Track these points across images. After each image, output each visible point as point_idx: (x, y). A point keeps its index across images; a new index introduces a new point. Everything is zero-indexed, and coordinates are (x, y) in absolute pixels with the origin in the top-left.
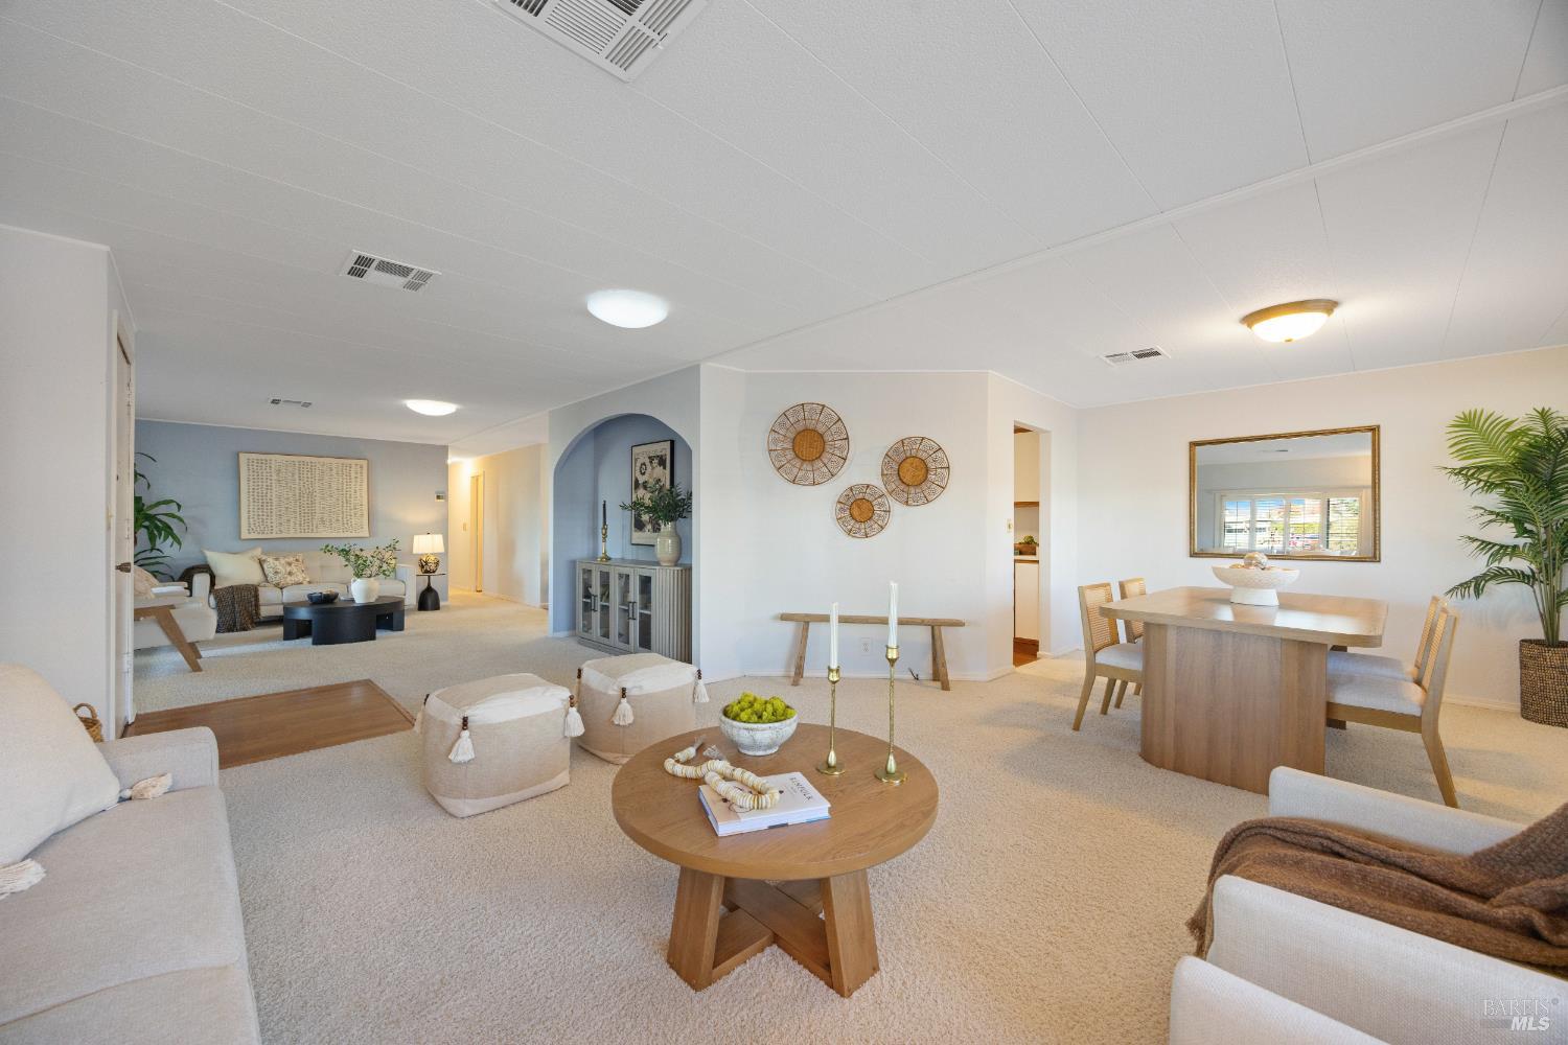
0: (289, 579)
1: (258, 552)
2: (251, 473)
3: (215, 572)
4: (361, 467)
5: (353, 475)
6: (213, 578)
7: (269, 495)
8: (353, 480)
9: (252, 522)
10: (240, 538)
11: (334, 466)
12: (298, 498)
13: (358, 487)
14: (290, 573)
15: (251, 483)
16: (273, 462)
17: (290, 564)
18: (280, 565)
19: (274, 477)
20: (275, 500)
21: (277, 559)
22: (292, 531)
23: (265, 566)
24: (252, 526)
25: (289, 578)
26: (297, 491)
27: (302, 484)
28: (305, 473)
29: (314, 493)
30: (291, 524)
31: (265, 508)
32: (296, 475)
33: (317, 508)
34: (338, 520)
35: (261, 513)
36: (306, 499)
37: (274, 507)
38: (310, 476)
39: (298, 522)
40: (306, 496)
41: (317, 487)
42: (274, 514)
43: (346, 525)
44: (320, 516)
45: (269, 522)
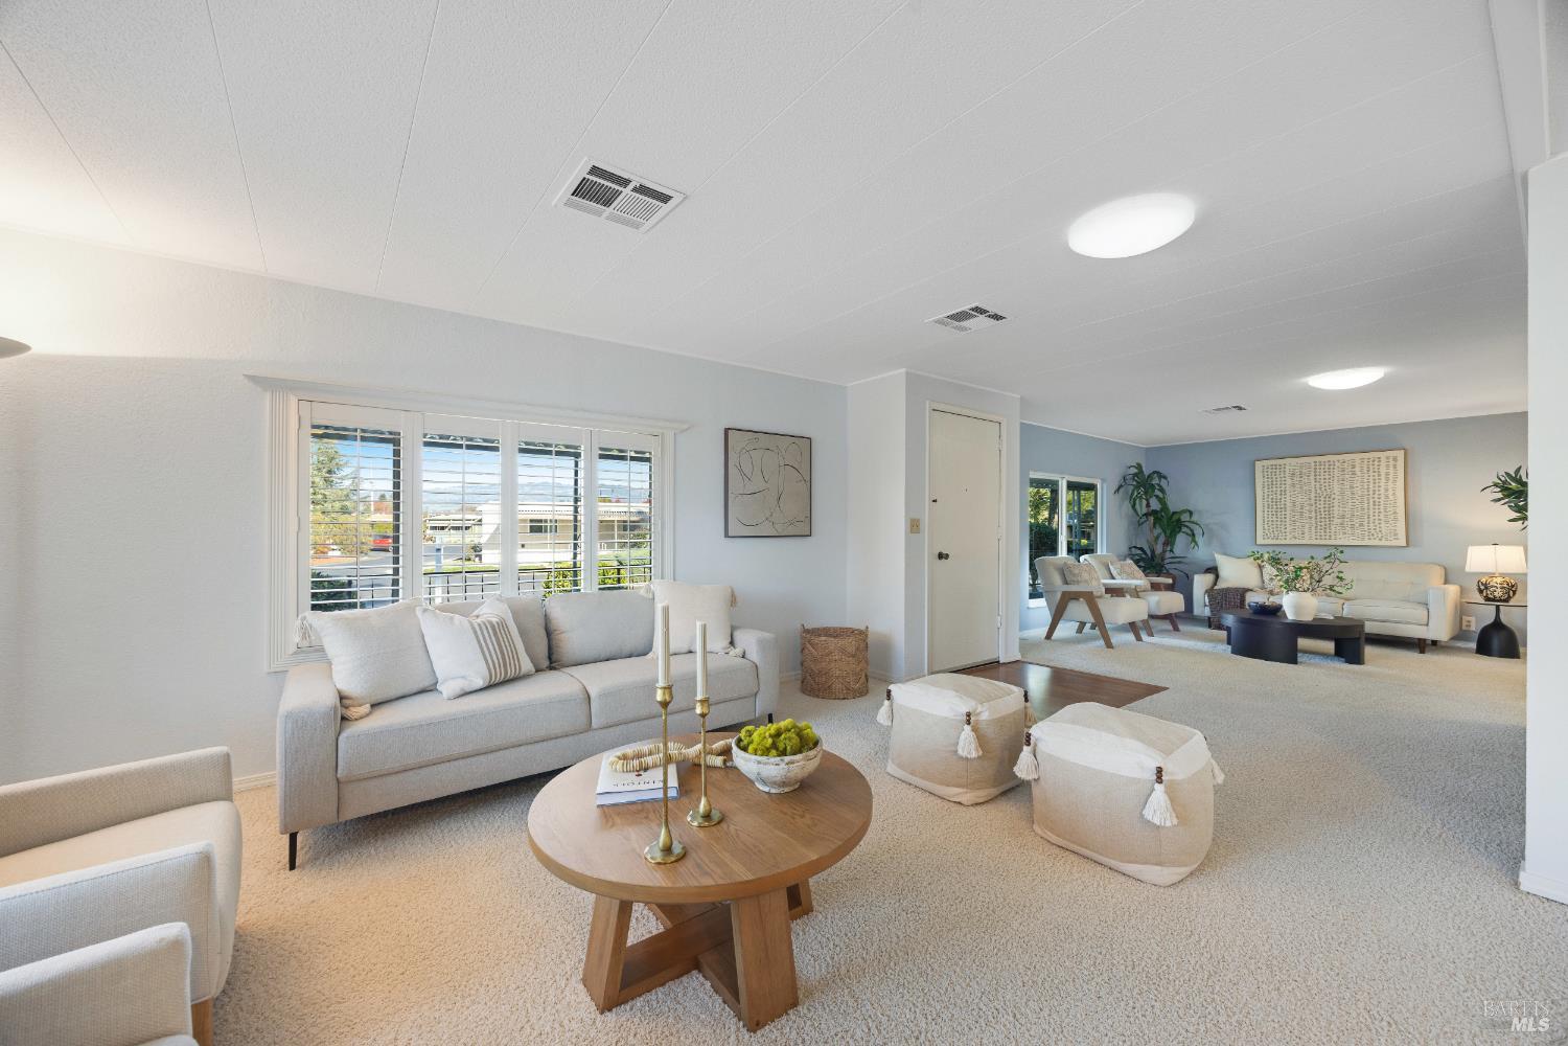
2: (1267, 481)
3: (1220, 573)
4: (1395, 459)
5: (1383, 470)
6: (1217, 577)
7: (1283, 500)
8: (1383, 477)
9: (1267, 528)
10: (1255, 543)
11: (1359, 462)
12: (1313, 502)
13: (1391, 484)
15: (1266, 489)
16: (1287, 466)
19: (1289, 481)
20: (1289, 504)
22: (1308, 537)
23: (1264, 572)
24: (1267, 532)
26: (1313, 495)
27: (1318, 486)
28: (1322, 474)
29: (1333, 496)
30: (1306, 530)
31: (1279, 514)
32: (1312, 477)
33: (1336, 511)
34: (1362, 525)
35: (1275, 519)
36: (1322, 503)
37: (1288, 513)
38: (1327, 477)
39: (1313, 528)
40: (1322, 499)
41: (1336, 488)
42: (1288, 519)
43: (1373, 532)
44: (1339, 521)
45: (1283, 527)
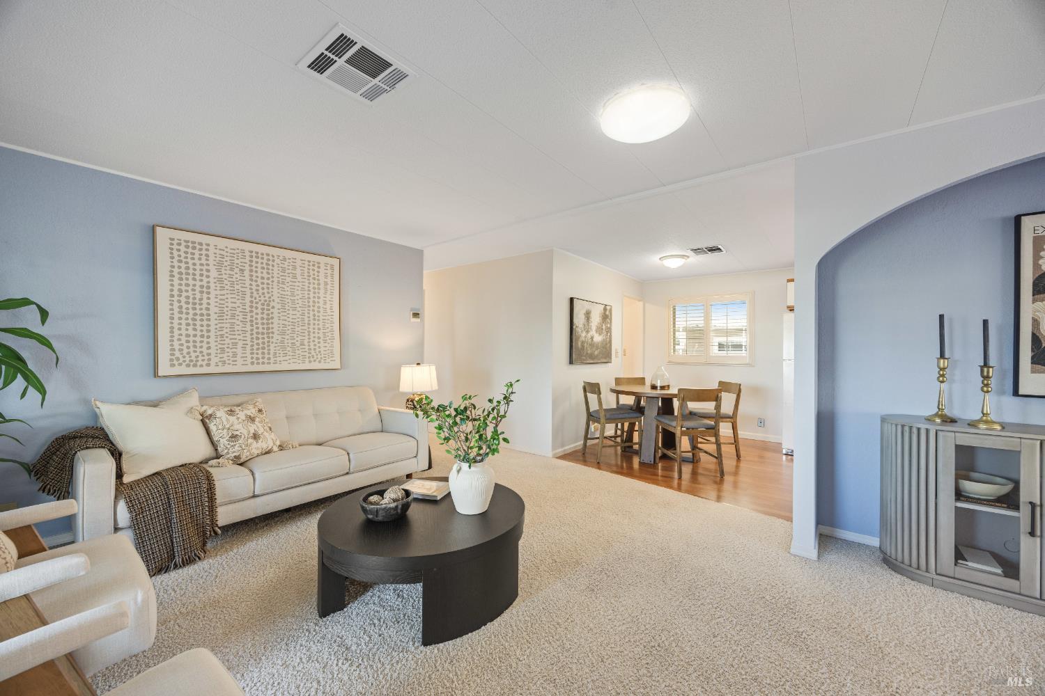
0: (256, 447)
1: (193, 400)
2: (176, 264)
3: (121, 444)
4: (332, 268)
5: (322, 280)
6: (117, 454)
7: (205, 301)
8: (322, 286)
9: (177, 347)
10: (156, 375)
11: (299, 263)
12: (248, 309)
13: (329, 297)
14: (256, 437)
15: (176, 281)
16: (211, 248)
17: (252, 419)
18: (238, 423)
19: (214, 273)
20: (213, 309)
21: (231, 412)
22: (240, 361)
23: (212, 427)
24: (177, 354)
25: (255, 444)
26: (248, 299)
27: (254, 287)
28: (259, 270)
29: (272, 304)
30: (239, 351)
31: (198, 323)
32: (247, 273)
33: (276, 325)
34: (302, 344)
35: (191, 332)
36: (259, 311)
37: (212, 323)
38: (265, 275)
39: (248, 348)
40: (259, 306)
41: (276, 293)
42: (212, 334)
43: (313, 352)
44: (279, 337)
45: (205, 345)
